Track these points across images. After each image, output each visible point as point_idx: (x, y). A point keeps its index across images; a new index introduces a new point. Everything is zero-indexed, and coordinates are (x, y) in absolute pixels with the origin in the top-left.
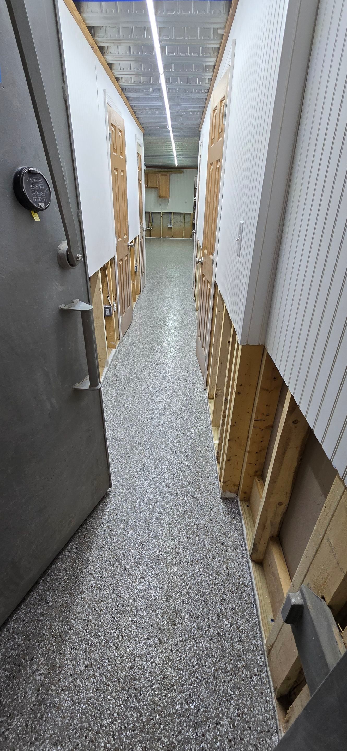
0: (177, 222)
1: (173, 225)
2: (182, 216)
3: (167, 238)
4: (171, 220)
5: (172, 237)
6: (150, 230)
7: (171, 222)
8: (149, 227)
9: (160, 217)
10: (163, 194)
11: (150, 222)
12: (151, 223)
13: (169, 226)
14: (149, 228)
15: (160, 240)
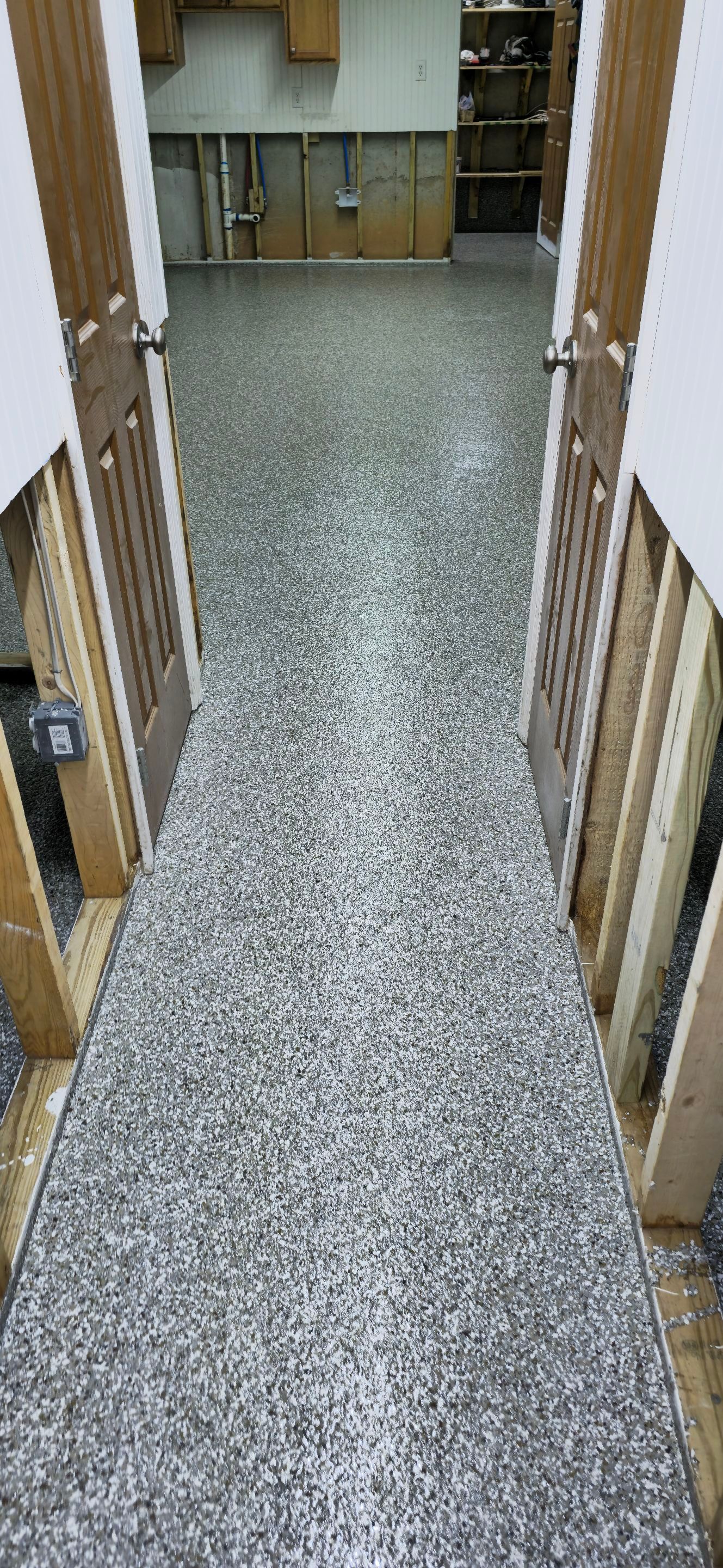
0: (379, 179)
1: (363, 197)
2: (403, 150)
3: (335, 259)
4: (352, 168)
5: (360, 255)
6: (251, 225)
7: (352, 179)
8: (246, 210)
9: (297, 158)
10: (307, 42)
11: (248, 184)
12: (256, 189)
13: (343, 203)
14: (246, 217)
15: (303, 270)
